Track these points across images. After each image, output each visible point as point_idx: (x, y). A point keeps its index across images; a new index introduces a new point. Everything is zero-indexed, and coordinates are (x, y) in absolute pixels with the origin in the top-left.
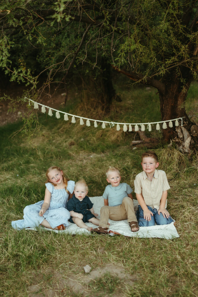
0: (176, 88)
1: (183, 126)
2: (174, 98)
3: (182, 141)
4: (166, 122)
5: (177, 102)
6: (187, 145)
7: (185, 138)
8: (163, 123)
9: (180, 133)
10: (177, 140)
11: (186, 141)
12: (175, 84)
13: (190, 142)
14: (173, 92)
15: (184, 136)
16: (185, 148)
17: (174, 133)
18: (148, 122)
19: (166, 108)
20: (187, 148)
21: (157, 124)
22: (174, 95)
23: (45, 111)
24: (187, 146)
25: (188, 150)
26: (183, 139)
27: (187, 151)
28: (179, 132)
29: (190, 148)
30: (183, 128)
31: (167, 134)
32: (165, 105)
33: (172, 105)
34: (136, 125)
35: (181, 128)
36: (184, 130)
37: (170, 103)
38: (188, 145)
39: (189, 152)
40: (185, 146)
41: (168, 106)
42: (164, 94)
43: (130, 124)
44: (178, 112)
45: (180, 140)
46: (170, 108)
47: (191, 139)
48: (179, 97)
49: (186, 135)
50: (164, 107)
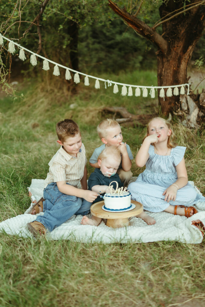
0: (182, 47)
1: (189, 95)
2: (177, 60)
3: (186, 113)
4: (172, 88)
5: (180, 66)
6: (193, 118)
7: (191, 109)
8: (168, 88)
9: (185, 103)
10: (180, 113)
11: (192, 113)
12: (181, 42)
13: (198, 115)
14: (177, 51)
15: (190, 107)
16: (191, 123)
17: (176, 104)
18: (151, 86)
19: (166, 73)
20: (193, 122)
21: (161, 89)
22: (179, 56)
23: (14, 50)
24: (193, 120)
25: (195, 125)
26: (188, 112)
27: (193, 126)
28: (183, 103)
29: (197, 122)
30: (189, 98)
31: (166, 106)
32: (165, 69)
33: (175, 68)
34: (137, 88)
35: (186, 98)
36: (190, 100)
37: (172, 66)
38: (195, 119)
39: (196, 127)
40: (192, 120)
41: (169, 71)
42: (166, 54)
43: (131, 86)
44: (181, 79)
45: (184, 113)
46: (172, 72)
47: (199, 111)
48: (183, 60)
49: (193, 106)
50: (163, 72)
